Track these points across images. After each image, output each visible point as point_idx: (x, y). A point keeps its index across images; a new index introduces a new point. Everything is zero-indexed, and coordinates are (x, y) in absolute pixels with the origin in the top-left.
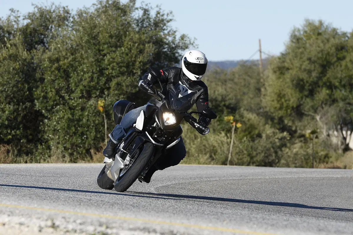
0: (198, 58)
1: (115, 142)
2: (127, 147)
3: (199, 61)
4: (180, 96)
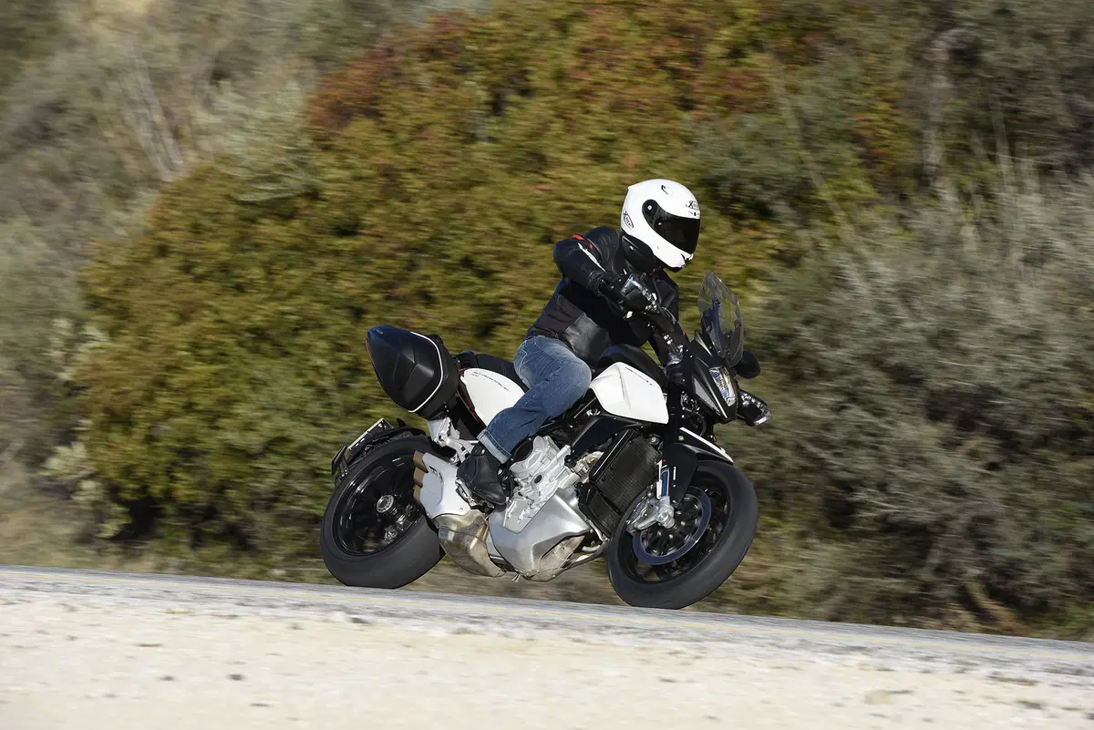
0: (691, 205)
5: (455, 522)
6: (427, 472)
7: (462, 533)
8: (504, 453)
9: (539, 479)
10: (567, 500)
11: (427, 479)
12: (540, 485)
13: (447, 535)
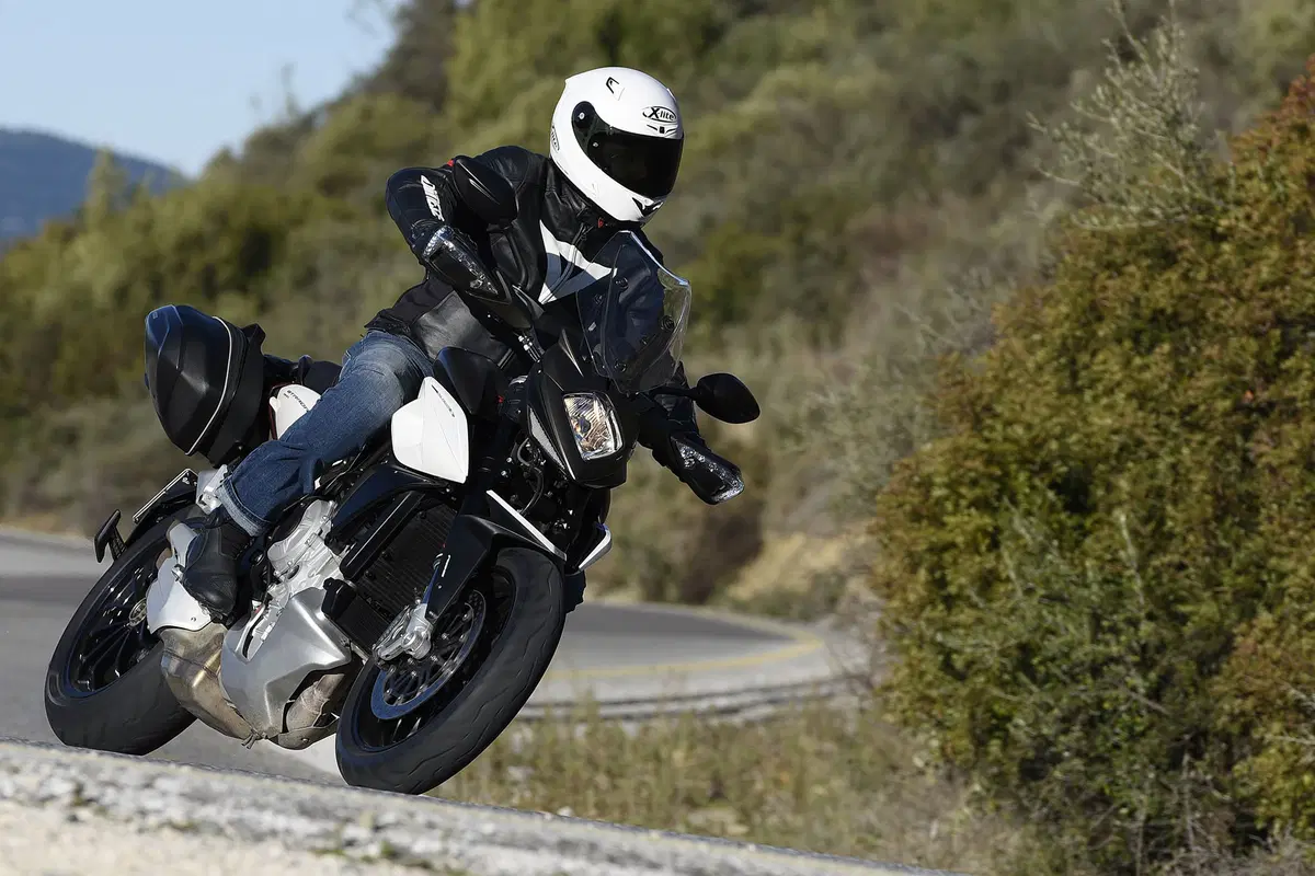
0: (655, 112)
1: (250, 528)
2: (368, 566)
3: (658, 125)
4: (546, 295)
5: (183, 642)
8: (252, 518)
9: (294, 573)
10: (311, 608)
13: (169, 663)
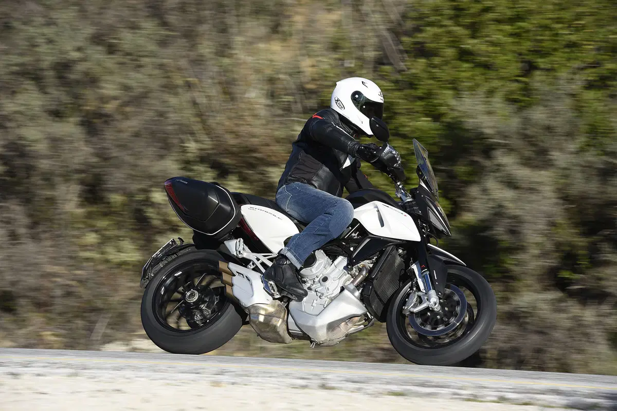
5: (263, 309)
6: (234, 275)
7: (269, 316)
9: (325, 279)
11: (236, 280)
12: (327, 283)
13: (258, 318)
